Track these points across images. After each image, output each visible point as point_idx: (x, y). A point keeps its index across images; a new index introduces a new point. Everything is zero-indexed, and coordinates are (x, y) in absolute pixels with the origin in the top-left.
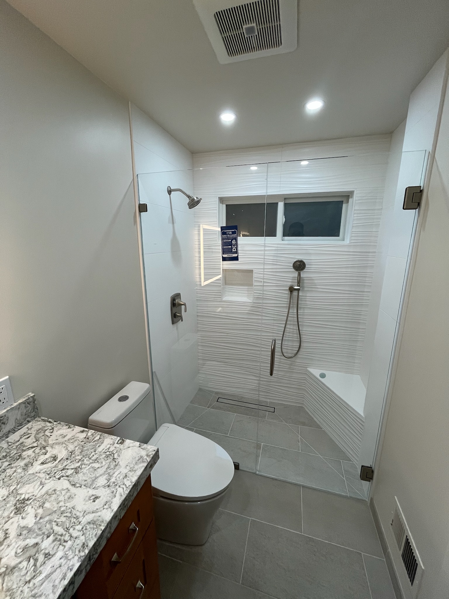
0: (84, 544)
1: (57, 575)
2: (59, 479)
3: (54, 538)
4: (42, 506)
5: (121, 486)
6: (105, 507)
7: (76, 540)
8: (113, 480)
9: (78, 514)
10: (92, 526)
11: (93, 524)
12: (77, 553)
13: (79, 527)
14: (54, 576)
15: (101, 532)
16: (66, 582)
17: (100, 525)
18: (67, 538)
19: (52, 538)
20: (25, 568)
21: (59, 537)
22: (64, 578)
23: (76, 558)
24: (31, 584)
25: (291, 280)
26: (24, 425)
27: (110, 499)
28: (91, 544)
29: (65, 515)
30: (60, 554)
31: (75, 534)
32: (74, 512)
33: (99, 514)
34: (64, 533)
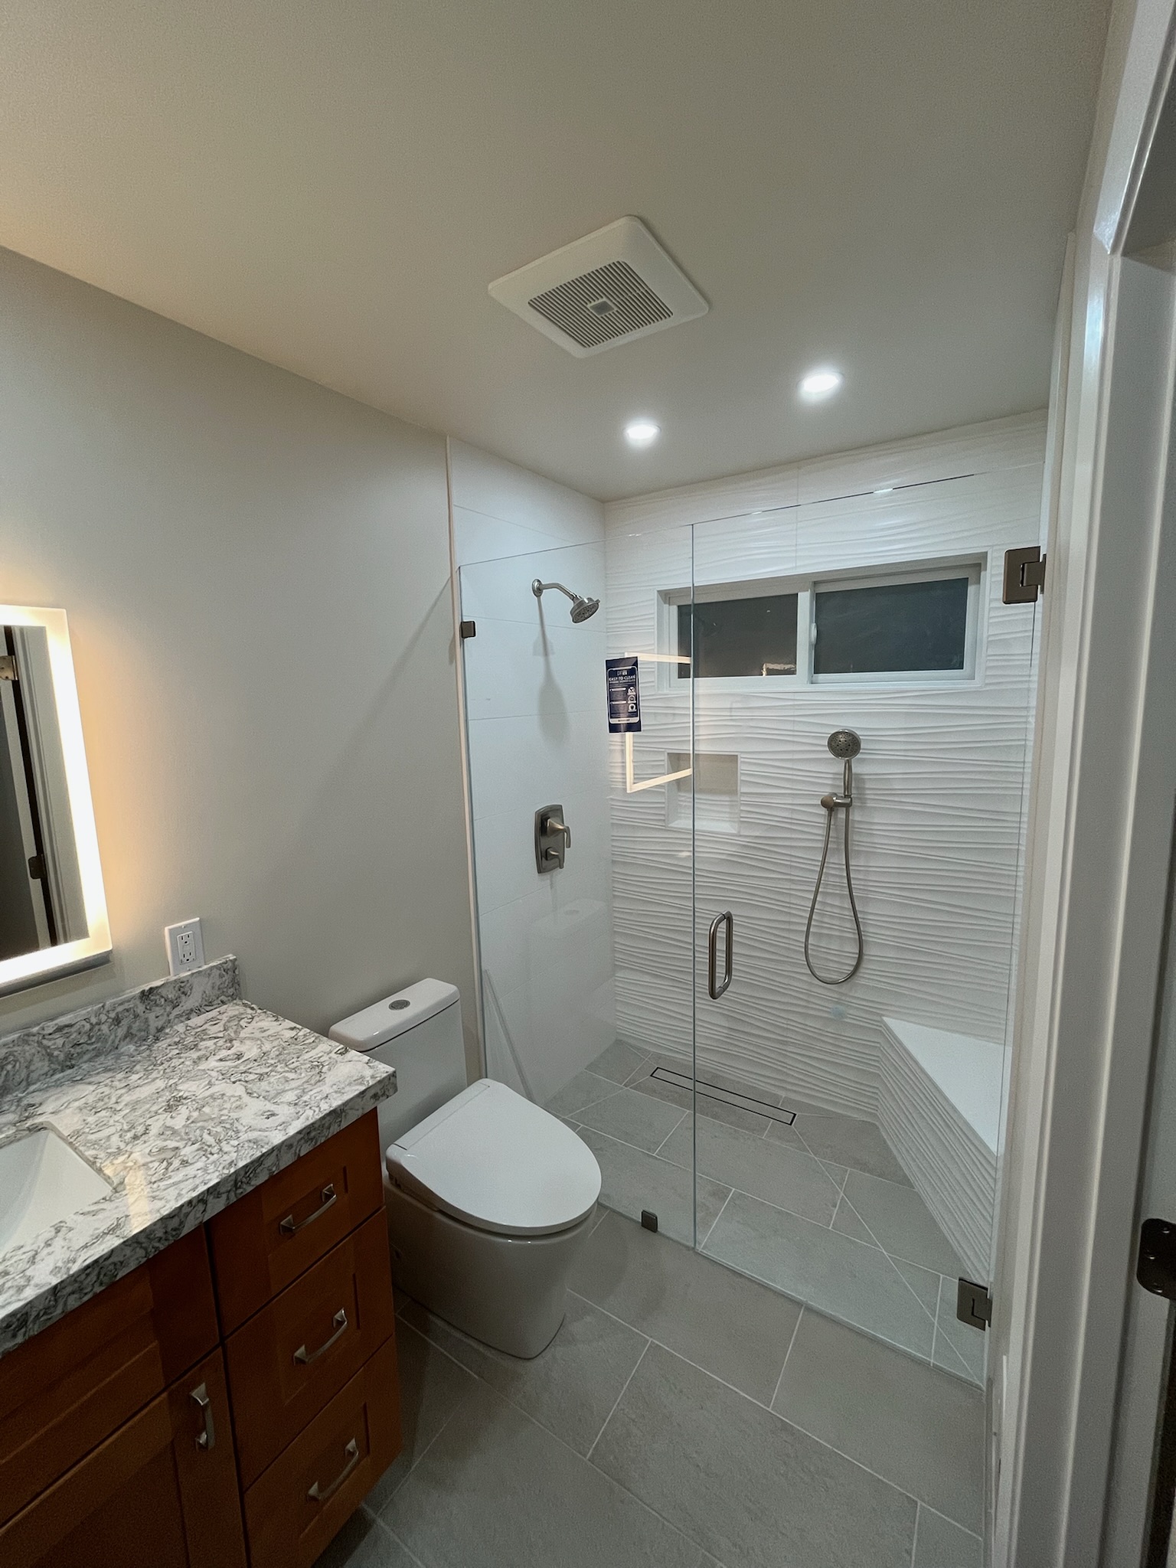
0: (233, 1161)
1: (190, 1184)
2: (234, 1083)
3: (200, 1147)
4: (199, 1109)
5: (313, 1108)
6: (279, 1128)
7: (224, 1156)
8: (305, 1098)
9: (240, 1128)
10: (251, 1145)
11: (254, 1143)
12: (220, 1169)
13: (235, 1143)
14: (182, 1185)
15: (260, 1154)
16: (195, 1194)
17: (262, 1147)
18: (215, 1150)
19: (196, 1146)
20: (154, 1169)
21: (206, 1147)
22: (194, 1190)
23: (217, 1173)
24: (155, 1185)
26: (215, 1006)
27: (290, 1120)
28: (241, 1164)
29: (223, 1125)
30: (200, 1164)
31: (226, 1148)
32: (236, 1124)
33: (266, 1134)
34: (214, 1144)
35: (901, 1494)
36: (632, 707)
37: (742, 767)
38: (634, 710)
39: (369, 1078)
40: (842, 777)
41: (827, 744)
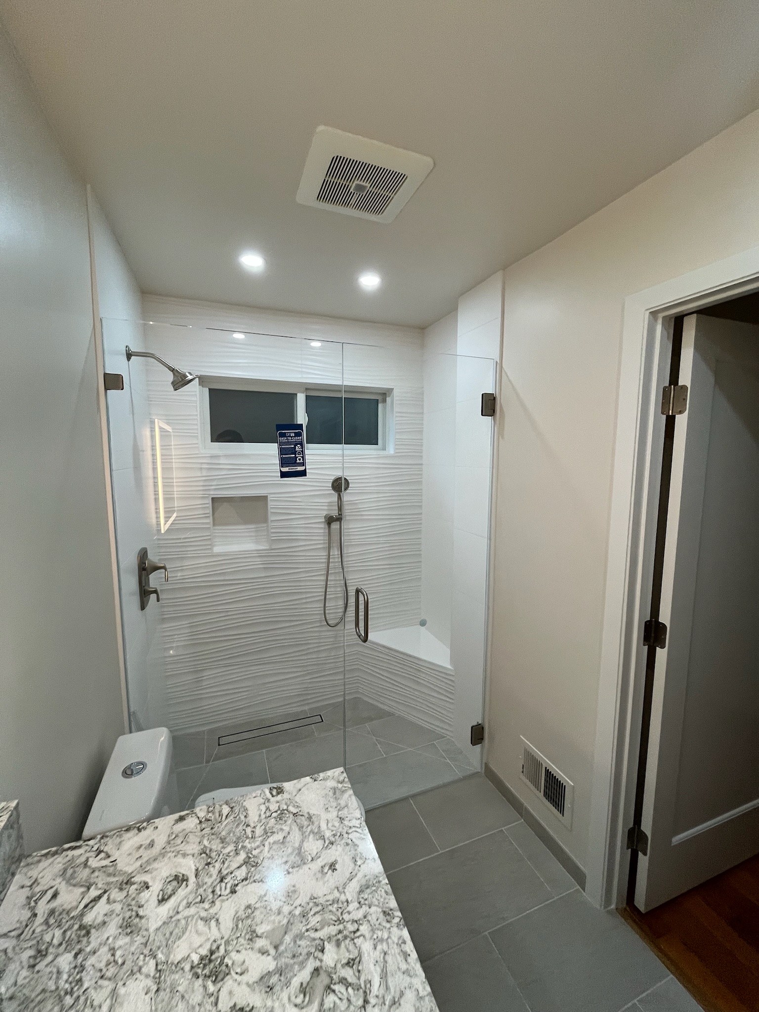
0: (384, 912)
1: (395, 961)
2: (233, 892)
3: (333, 943)
4: (253, 936)
5: (350, 831)
6: (359, 863)
7: (369, 918)
8: (328, 834)
9: (331, 897)
10: (368, 891)
11: (367, 888)
12: (388, 925)
13: (353, 906)
14: (391, 967)
15: (389, 886)
16: (414, 955)
17: (379, 882)
18: (351, 927)
19: (327, 946)
20: (338, 1001)
21: (340, 936)
22: (406, 955)
23: (395, 930)
24: (373, 1001)
25: (326, 508)
27: (353, 852)
28: (393, 903)
29: (312, 913)
30: (366, 946)
31: (359, 915)
32: (321, 900)
33: (360, 875)
34: (341, 927)
35: (498, 832)
36: (300, 459)
37: (270, 504)
38: (301, 461)
39: (340, 786)
40: (337, 504)
41: (331, 486)
